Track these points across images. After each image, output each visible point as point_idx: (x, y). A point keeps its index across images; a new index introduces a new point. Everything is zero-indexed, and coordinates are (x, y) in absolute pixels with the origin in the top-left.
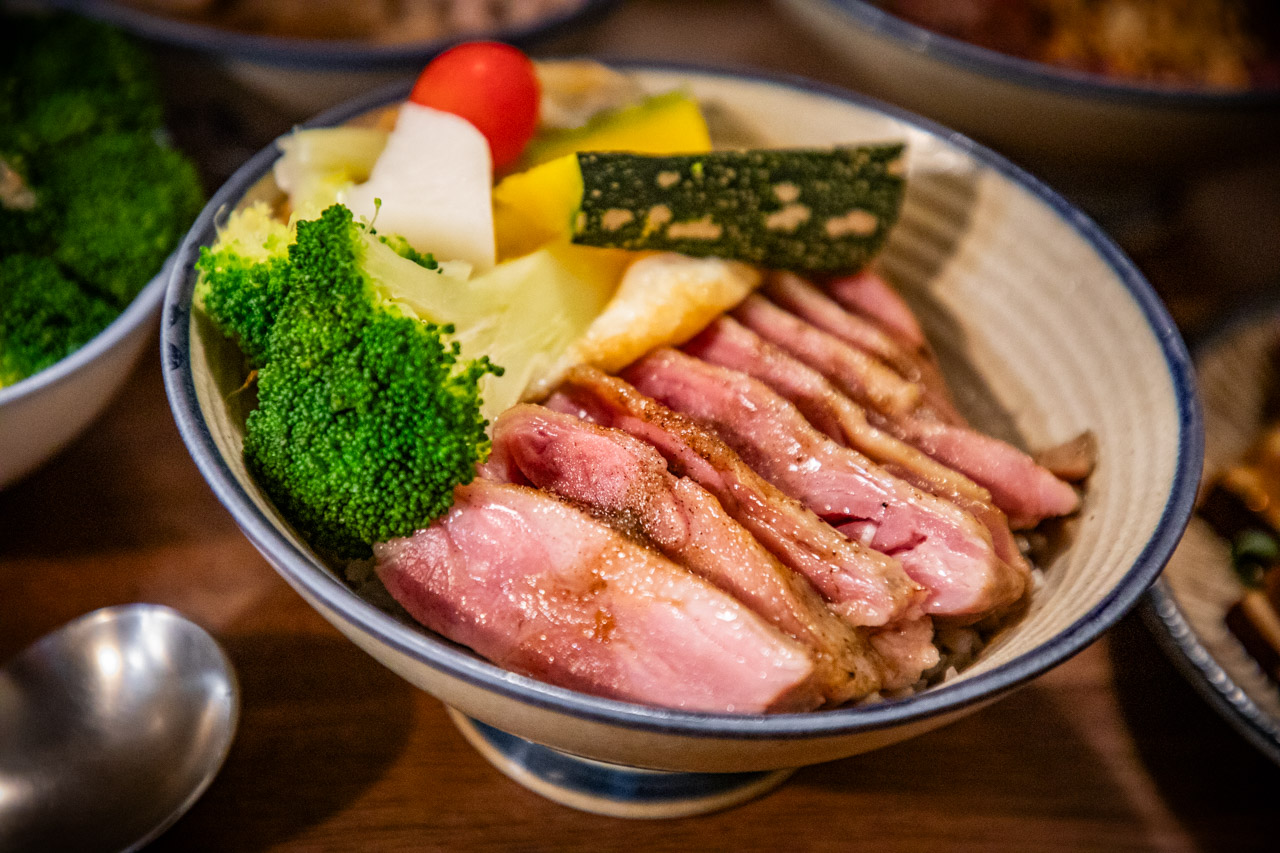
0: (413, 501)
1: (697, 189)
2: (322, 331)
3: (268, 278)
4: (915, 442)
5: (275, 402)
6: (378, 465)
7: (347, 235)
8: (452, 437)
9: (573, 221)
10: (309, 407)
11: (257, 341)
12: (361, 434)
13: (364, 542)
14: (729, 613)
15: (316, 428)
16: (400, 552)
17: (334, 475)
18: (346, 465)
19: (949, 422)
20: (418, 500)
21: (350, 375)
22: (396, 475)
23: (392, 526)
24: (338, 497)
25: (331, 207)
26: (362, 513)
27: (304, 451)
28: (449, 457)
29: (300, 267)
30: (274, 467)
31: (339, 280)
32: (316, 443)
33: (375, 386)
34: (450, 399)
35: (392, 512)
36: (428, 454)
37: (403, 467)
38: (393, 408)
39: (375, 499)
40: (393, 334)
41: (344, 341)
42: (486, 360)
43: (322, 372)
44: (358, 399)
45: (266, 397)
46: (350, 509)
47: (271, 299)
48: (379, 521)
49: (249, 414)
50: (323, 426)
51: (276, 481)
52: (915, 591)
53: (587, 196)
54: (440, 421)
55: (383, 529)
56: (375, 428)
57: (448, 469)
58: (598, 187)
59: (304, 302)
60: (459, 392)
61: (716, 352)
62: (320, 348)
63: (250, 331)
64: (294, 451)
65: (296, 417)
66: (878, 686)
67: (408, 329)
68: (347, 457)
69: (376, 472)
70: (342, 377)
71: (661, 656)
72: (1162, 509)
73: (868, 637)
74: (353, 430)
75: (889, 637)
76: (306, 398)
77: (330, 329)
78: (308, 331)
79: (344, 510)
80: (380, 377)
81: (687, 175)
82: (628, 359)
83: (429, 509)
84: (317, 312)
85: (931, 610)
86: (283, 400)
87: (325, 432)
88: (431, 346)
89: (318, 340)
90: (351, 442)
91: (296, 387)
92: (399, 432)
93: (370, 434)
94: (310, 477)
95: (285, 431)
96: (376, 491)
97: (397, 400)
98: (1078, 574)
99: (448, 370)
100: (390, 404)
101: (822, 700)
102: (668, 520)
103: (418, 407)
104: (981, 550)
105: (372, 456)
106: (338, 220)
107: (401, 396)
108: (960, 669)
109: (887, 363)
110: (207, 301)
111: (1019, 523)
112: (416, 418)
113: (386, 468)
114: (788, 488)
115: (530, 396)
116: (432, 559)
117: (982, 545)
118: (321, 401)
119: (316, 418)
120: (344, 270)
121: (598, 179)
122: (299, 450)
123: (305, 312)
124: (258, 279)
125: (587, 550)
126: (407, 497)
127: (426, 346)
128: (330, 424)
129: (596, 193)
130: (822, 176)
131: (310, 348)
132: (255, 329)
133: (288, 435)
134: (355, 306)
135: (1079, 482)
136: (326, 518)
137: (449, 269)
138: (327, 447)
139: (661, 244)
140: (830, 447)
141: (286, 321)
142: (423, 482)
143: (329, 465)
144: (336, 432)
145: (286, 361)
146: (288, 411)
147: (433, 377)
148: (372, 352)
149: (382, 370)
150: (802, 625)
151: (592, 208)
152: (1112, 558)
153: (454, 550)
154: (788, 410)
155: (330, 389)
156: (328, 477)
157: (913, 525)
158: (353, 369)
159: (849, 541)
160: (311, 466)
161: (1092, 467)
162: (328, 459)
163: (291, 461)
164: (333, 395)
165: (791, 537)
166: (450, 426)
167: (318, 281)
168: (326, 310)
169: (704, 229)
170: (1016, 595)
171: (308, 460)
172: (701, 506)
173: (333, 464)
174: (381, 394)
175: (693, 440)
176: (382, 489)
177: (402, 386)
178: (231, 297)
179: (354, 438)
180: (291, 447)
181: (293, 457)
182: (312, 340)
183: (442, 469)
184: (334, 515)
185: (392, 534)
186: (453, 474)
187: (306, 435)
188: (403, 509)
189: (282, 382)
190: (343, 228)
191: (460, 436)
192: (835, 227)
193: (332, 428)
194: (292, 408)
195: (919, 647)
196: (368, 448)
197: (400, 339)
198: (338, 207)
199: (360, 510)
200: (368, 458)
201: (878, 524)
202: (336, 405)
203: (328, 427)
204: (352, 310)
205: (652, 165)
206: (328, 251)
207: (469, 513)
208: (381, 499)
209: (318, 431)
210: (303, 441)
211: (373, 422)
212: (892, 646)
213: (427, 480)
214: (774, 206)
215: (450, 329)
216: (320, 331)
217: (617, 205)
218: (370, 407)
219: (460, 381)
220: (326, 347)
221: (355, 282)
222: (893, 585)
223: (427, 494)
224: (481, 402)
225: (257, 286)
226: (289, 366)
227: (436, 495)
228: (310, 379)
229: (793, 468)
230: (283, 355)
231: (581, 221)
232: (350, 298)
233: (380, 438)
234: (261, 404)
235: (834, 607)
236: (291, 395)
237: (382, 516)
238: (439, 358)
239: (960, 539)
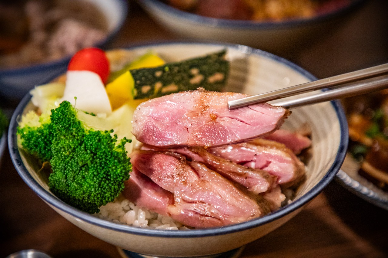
0: (112, 189)
1: (168, 75)
2: (70, 142)
3: (43, 131)
5: (59, 169)
6: (99, 180)
7: (70, 109)
8: (120, 165)
9: (133, 92)
10: (71, 167)
11: (43, 152)
12: (91, 172)
15: (75, 173)
17: (85, 187)
18: (88, 183)
20: (114, 188)
21: (84, 153)
22: (105, 182)
23: (107, 199)
24: (87, 194)
25: (62, 102)
26: (96, 197)
27: (73, 182)
28: (121, 172)
29: (56, 124)
30: (63, 190)
31: (72, 124)
32: (77, 178)
33: (92, 155)
34: (118, 153)
35: (106, 195)
36: (115, 173)
37: (107, 179)
38: (99, 160)
39: (100, 191)
40: (95, 136)
41: (78, 143)
42: (125, 138)
43: (73, 155)
44: (87, 160)
45: (55, 168)
46: (92, 197)
47: (46, 137)
48: (102, 199)
49: (50, 175)
50: (77, 172)
51: (64, 194)
52: (273, 178)
53: (136, 83)
54: (116, 161)
55: (104, 201)
56: (95, 168)
58: (138, 80)
59: (61, 134)
60: (120, 150)
62: (70, 147)
63: (40, 150)
64: (69, 182)
65: (68, 172)
67: (99, 134)
68: (87, 180)
69: (99, 182)
70: (81, 154)
73: (262, 196)
74: (88, 171)
76: (69, 164)
77: (72, 141)
78: (65, 143)
79: (90, 198)
80: (93, 151)
81: (164, 71)
83: (118, 190)
84: (66, 136)
85: (279, 183)
86: (62, 167)
87: (79, 174)
88: (108, 137)
89: (69, 145)
90: (88, 175)
91: (65, 162)
92: (103, 168)
93: (94, 171)
94: (76, 190)
95: (65, 177)
96: (100, 189)
97: (100, 157)
99: (115, 144)
100: (98, 160)
103: (108, 158)
104: (290, 161)
105: (96, 177)
106: (66, 105)
107: (102, 156)
108: (292, 200)
110: (23, 144)
112: (108, 162)
113: (102, 180)
114: (224, 158)
117: (289, 159)
118: (76, 164)
119: (75, 170)
120: (73, 120)
121: (138, 77)
122: (71, 182)
123: (63, 137)
124: (40, 132)
126: (110, 188)
127: (106, 138)
128: (80, 171)
129: (138, 82)
130: (204, 64)
131: (67, 148)
132: (42, 149)
133: (66, 178)
134: (79, 131)
136: (84, 202)
137: (100, 115)
138: (81, 178)
141: (56, 142)
142: (114, 182)
143: (82, 184)
144: (83, 173)
145: (60, 155)
146: (64, 170)
147: (111, 147)
148: (89, 144)
149: (94, 149)
151: (138, 87)
155: (77, 160)
156: (82, 188)
157: (266, 159)
158: (84, 151)
159: (248, 168)
160: (76, 186)
162: (81, 182)
163: (69, 186)
164: (79, 161)
165: (229, 172)
166: (119, 162)
167: (65, 126)
168: (69, 135)
169: (173, 87)
171: (75, 184)
172: (200, 168)
173: (84, 184)
174: (95, 157)
177: (101, 153)
178: (32, 140)
179: (89, 174)
180: (68, 182)
181: (69, 185)
182: (67, 145)
183: (120, 176)
184: (87, 200)
185: (107, 202)
186: (123, 177)
187: (72, 176)
188: (110, 193)
189: (60, 161)
190: (69, 107)
191: (123, 165)
192: (212, 79)
193: (81, 172)
194: (65, 169)
195: (278, 196)
196: (95, 175)
197: (98, 137)
198: (65, 102)
199: (95, 197)
200: (95, 179)
201: (255, 161)
202: (80, 164)
203: (80, 172)
204: (78, 133)
205: (153, 71)
206: (66, 116)
208: (102, 191)
209: (76, 174)
210: (72, 179)
211: (94, 166)
212: (270, 197)
213: (116, 181)
214: (191, 76)
215: (112, 131)
217: (145, 84)
218: (92, 162)
219: (119, 147)
220: (72, 147)
221: (78, 123)
222: (266, 178)
223: (117, 186)
224: (127, 152)
225: (40, 134)
226: (61, 156)
228: (69, 158)
229: (223, 151)
230: (58, 153)
231: (135, 92)
232: (77, 129)
233: (98, 171)
234: (53, 171)
235: (249, 190)
236: (64, 165)
237: (103, 197)
238: (111, 141)
239: (282, 159)
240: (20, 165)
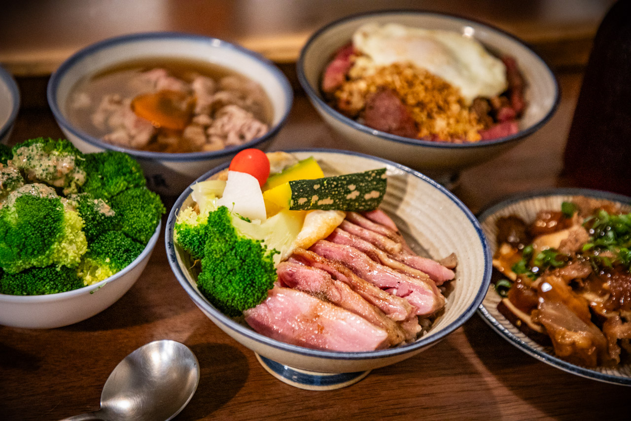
1: (325, 189)
2: (222, 246)
3: (199, 231)
4: (403, 261)
5: (208, 269)
6: (244, 286)
7: (227, 215)
8: (266, 275)
9: (289, 203)
10: (220, 270)
11: (196, 250)
12: (238, 277)
13: (240, 311)
14: (359, 321)
15: (223, 276)
16: (251, 312)
17: (230, 291)
18: (234, 287)
19: (411, 255)
20: (257, 295)
21: (233, 259)
22: (250, 289)
23: (249, 305)
24: (232, 297)
25: (220, 207)
27: (220, 284)
28: (266, 281)
29: (212, 226)
30: (210, 290)
31: (226, 229)
32: (224, 281)
33: (241, 261)
34: (265, 263)
35: (249, 300)
36: (260, 281)
37: (252, 286)
39: (244, 297)
40: (246, 244)
41: (230, 248)
42: (275, 250)
43: (223, 259)
44: (236, 266)
45: (205, 268)
46: (236, 301)
47: (201, 237)
48: (245, 304)
49: (199, 274)
50: (225, 275)
51: (210, 295)
52: (413, 308)
53: (293, 195)
54: (263, 270)
55: (246, 306)
57: (266, 285)
58: (296, 192)
59: (215, 237)
60: (268, 260)
61: (337, 240)
62: (222, 251)
63: (194, 248)
64: (216, 284)
65: (216, 274)
66: (405, 339)
67: (250, 242)
68: (234, 284)
69: (243, 288)
70: (231, 259)
71: (341, 336)
72: (483, 275)
73: (399, 323)
74: (235, 276)
75: (406, 323)
76: (219, 267)
77: (225, 245)
78: (217, 246)
79: (234, 301)
80: (243, 258)
81: (322, 185)
82: (311, 245)
83: (261, 298)
84: (220, 240)
85: (417, 314)
86: (211, 269)
87: (226, 277)
88: (258, 247)
89: (221, 248)
90: (235, 279)
91: (215, 264)
92: (250, 275)
93: (241, 276)
94: (222, 292)
96: (244, 294)
97: (248, 265)
98: (459, 298)
99: (264, 254)
100: (246, 267)
101: (390, 345)
102: (334, 294)
103: (256, 266)
104: (430, 293)
106: (224, 210)
107: (250, 264)
108: (428, 331)
109: (390, 238)
110: (178, 239)
111: (438, 284)
112: (255, 270)
113: (246, 287)
114: (368, 280)
115: (282, 259)
116: (263, 314)
118: (224, 268)
119: (223, 273)
120: (228, 226)
121: (296, 189)
122: (218, 284)
123: (216, 240)
124: (196, 231)
125: (312, 306)
126: (254, 295)
127: (257, 247)
128: (227, 274)
129: (296, 194)
130: (362, 181)
131: (219, 251)
132: (196, 247)
133: (214, 279)
134: (232, 237)
135: (454, 269)
136: (228, 304)
137: (254, 222)
138: (227, 282)
139: (316, 207)
140: (379, 266)
141: (210, 244)
142: (259, 290)
144: (230, 277)
145: (211, 256)
147: (260, 256)
148: (239, 251)
149: (243, 256)
150: (380, 322)
151: (295, 198)
152: (469, 292)
153: (270, 310)
154: (364, 256)
155: (227, 264)
156: (228, 291)
157: (408, 288)
158: (234, 257)
159: (390, 295)
160: (222, 288)
161: (457, 264)
162: (228, 286)
163: (215, 288)
165: (372, 295)
166: (266, 271)
167: (220, 230)
168: (223, 239)
169: (328, 201)
170: (441, 306)
171: (221, 286)
172: (344, 289)
174: (243, 263)
175: (338, 268)
176: (246, 293)
177: (250, 261)
178: (187, 238)
181: (216, 286)
182: (219, 249)
183: (264, 285)
184: (230, 303)
185: (249, 307)
186: (268, 286)
187: (220, 279)
188: (252, 299)
189: (210, 263)
190: (225, 213)
191: (269, 274)
192: (367, 196)
194: (214, 271)
195: (415, 326)
196: (241, 281)
197: (249, 246)
198: (223, 207)
199: (239, 301)
200: (241, 284)
201: (397, 289)
202: (229, 268)
203: (227, 276)
205: (311, 183)
206: (222, 220)
207: (273, 298)
210: (219, 281)
211: (241, 273)
212: (406, 326)
214: (350, 192)
215: (263, 241)
217: (302, 197)
218: (240, 268)
219: (268, 257)
220: (224, 251)
221: (232, 230)
222: (406, 307)
223: (260, 293)
224: (274, 263)
225: (195, 233)
226: (212, 257)
227: (263, 293)
228: (219, 261)
229: (369, 274)
230: (210, 254)
231: (292, 202)
232: (231, 234)
233: (244, 277)
234: (203, 271)
235: (389, 316)
236: (214, 267)
237: (246, 302)
238: (261, 250)
239: (424, 291)
240: (174, 261)
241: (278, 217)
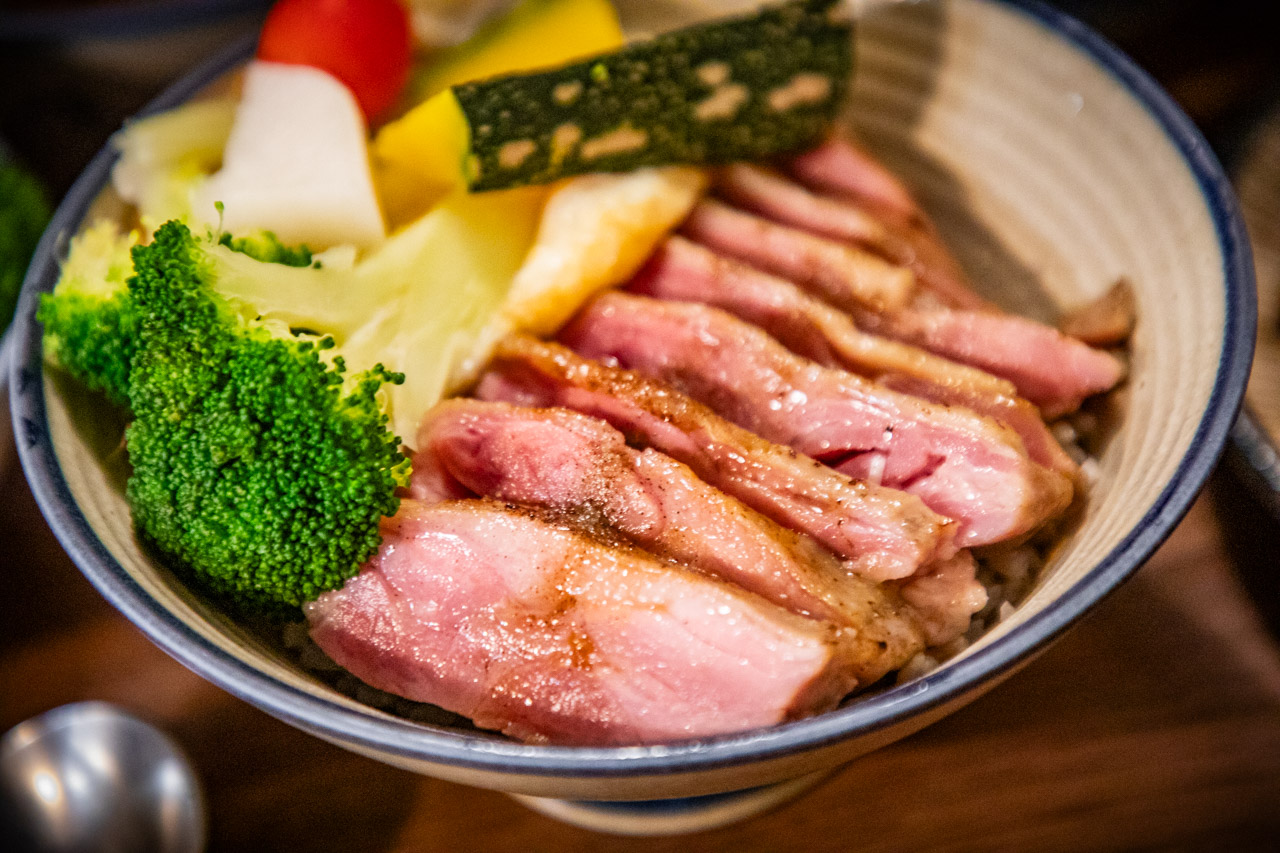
0: (332, 549)
1: (606, 94)
2: (183, 375)
3: (117, 318)
4: (917, 341)
5: (150, 466)
6: (282, 517)
7: (187, 255)
8: (360, 466)
9: (465, 167)
10: (189, 467)
11: (122, 392)
12: (254, 486)
13: (291, 606)
14: (721, 608)
15: (202, 489)
16: (333, 609)
17: (235, 539)
18: (246, 523)
19: (956, 306)
20: (338, 547)
21: (226, 421)
22: (305, 524)
23: (317, 582)
24: (247, 562)
25: (162, 227)
26: (278, 574)
27: (195, 517)
28: (361, 492)
29: (143, 303)
30: (168, 541)
31: (188, 313)
32: (206, 505)
33: (256, 427)
34: (346, 425)
35: (312, 566)
36: (336, 494)
37: (311, 513)
38: (284, 448)
39: (288, 556)
40: (262, 363)
41: (211, 382)
42: (380, 369)
43: (193, 421)
44: (240, 447)
45: (139, 461)
46: (263, 573)
47: (126, 341)
48: (300, 579)
49: (126, 483)
50: (208, 484)
51: (174, 556)
52: (942, 526)
53: (474, 134)
54: (341, 452)
55: (307, 587)
56: (268, 476)
57: (364, 504)
58: (485, 121)
59: (157, 343)
60: (355, 414)
62: (185, 395)
64: (184, 518)
65: (177, 480)
66: (921, 645)
67: (279, 354)
68: (244, 515)
69: (281, 526)
70: (217, 425)
71: (652, 674)
72: (1217, 365)
73: (897, 592)
74: (244, 482)
75: (924, 584)
76: (183, 456)
77: (192, 370)
78: (167, 377)
79: (257, 575)
80: (260, 416)
81: (588, 82)
83: (354, 553)
84: (173, 353)
85: (966, 543)
86: (157, 464)
87: (213, 490)
88: (310, 368)
89: (181, 384)
90: (245, 496)
91: (169, 445)
92: (297, 475)
93: (264, 484)
94: (210, 545)
95: (169, 498)
96: (287, 547)
97: (286, 438)
98: (1134, 458)
99: (336, 391)
100: (279, 445)
101: (853, 682)
102: (637, 507)
103: (311, 442)
104: (1011, 461)
105: (272, 508)
106: (172, 241)
107: (289, 434)
108: (1016, 603)
109: (869, 248)
110: (60, 354)
111: (1055, 410)
112: (312, 454)
113: (292, 518)
114: (772, 433)
116: (371, 610)
117: (1010, 453)
118: (199, 457)
119: (198, 477)
120: (191, 299)
121: (483, 111)
122: (189, 517)
123: (160, 356)
124: (106, 321)
125: (546, 563)
126: (324, 547)
127: (303, 370)
128: (216, 481)
129: (485, 129)
130: (753, 44)
131: (174, 397)
134: (213, 338)
135: (1119, 344)
136: (240, 587)
138: (220, 508)
139: (577, 167)
140: (814, 373)
141: (140, 371)
142: (338, 526)
143: (227, 527)
144: (225, 489)
145: (152, 417)
146: (166, 474)
147: (317, 403)
148: (243, 389)
149: (261, 408)
150: (814, 598)
151: (483, 148)
152: (1168, 436)
153: (393, 594)
154: (758, 341)
155: (206, 442)
156: (228, 541)
157: (926, 446)
158: (227, 414)
159: (853, 483)
160: (206, 533)
161: (1133, 323)
162: (223, 521)
163: (184, 531)
164: (212, 448)
165: (784, 492)
166: (354, 456)
167: (166, 317)
168: (183, 350)
169: (625, 139)
170: (1067, 500)
171: (202, 526)
172: (672, 481)
173: (231, 526)
174: (266, 435)
175: (649, 402)
176: (293, 543)
177: (287, 422)
178: (81, 347)
179: (248, 492)
180: (180, 515)
181: (185, 526)
182: (175, 387)
183: (357, 506)
184: (248, 582)
185: (319, 591)
186: (371, 509)
187: (192, 499)
188: (323, 561)
189: (151, 442)
190: (180, 249)
191: (369, 464)
192: (781, 100)
193: (220, 485)
194: (170, 470)
195: (962, 589)
196: (266, 501)
197: (272, 368)
198: (170, 225)
199: (275, 573)
200: (267, 512)
201: (886, 453)
202: (217, 458)
203: (214, 485)
204: (211, 342)
205: (543, 82)
206: (168, 281)
207: (402, 547)
208: (296, 555)
209: (205, 492)
210: (190, 507)
211: (263, 470)
212: (930, 594)
213: (343, 522)
214: (701, 93)
215: (331, 343)
216: (180, 375)
217: (514, 137)
218: (257, 452)
219: (353, 402)
220: (192, 393)
221: (206, 311)
222: (914, 526)
223: (347, 539)
224: (386, 419)
225: (106, 329)
226: (156, 421)
227: (358, 536)
228: (182, 433)
229: (775, 405)
230: (147, 411)
231: (474, 167)
232: (205, 331)
233: (277, 485)
234: (136, 471)
235: (850, 564)
236: (164, 455)
237: (302, 572)
238: (322, 380)
239: (984, 452)
240: (32, 443)
241: (428, 229)
